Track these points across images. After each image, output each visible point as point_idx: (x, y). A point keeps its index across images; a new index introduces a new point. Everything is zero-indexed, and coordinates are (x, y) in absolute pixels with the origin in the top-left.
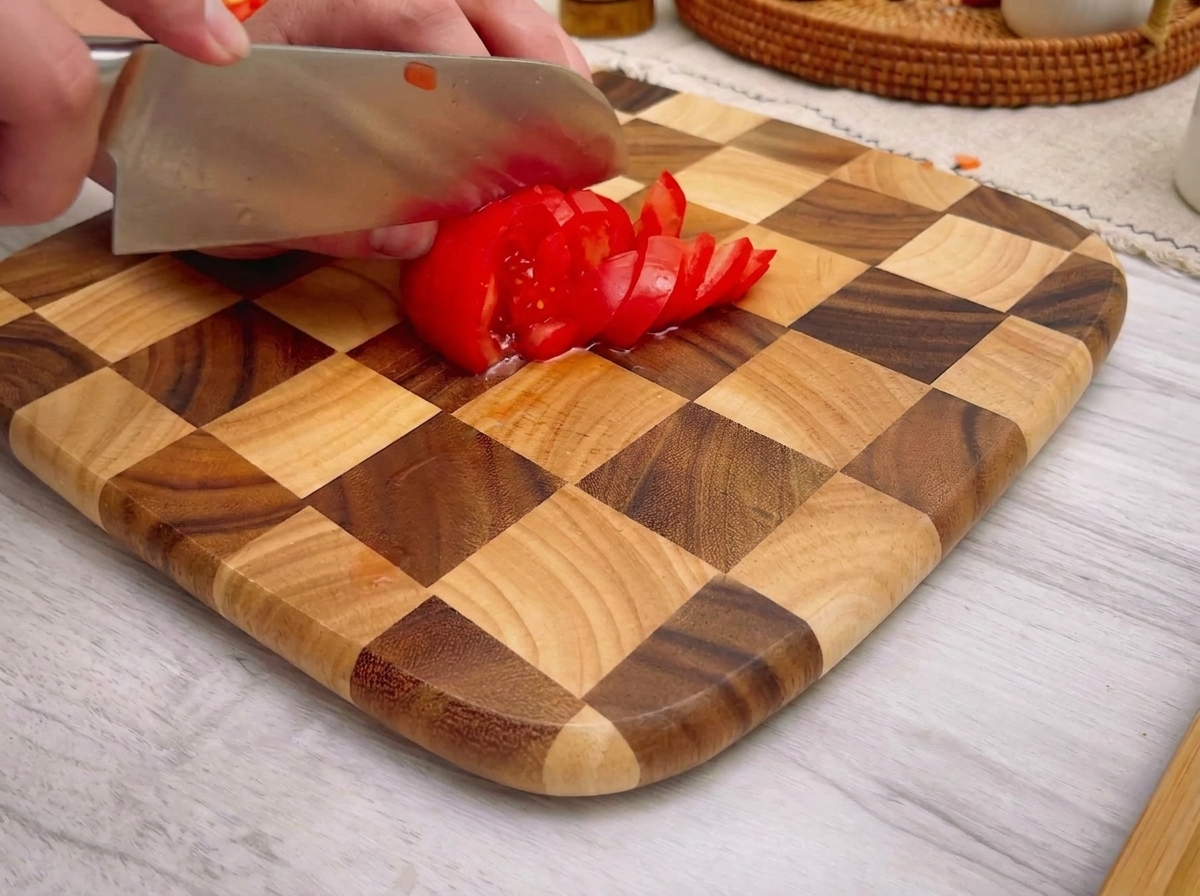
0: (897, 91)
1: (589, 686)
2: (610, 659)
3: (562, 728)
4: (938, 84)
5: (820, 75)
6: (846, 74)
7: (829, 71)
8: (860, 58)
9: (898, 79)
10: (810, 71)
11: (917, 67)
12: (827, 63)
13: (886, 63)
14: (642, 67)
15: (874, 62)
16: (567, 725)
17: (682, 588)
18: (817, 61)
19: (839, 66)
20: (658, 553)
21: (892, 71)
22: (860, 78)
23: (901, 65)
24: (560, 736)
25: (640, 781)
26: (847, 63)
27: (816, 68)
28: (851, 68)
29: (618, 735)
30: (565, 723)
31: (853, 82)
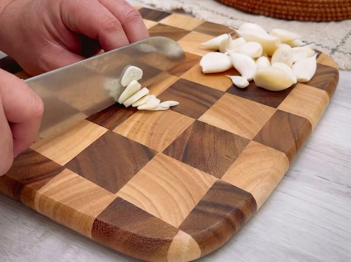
0: (277, 16)
1: (180, 223)
2: (185, 213)
3: (173, 239)
4: (292, 13)
5: (250, 10)
6: (259, 9)
7: (253, 9)
8: (264, 4)
9: (278, 12)
10: (246, 9)
11: (284, 7)
12: (253, 6)
13: (273, 6)
14: (190, 8)
15: (269, 5)
16: (174, 238)
17: (206, 186)
18: (249, 5)
19: (257, 7)
20: (195, 174)
21: (276, 9)
22: (264, 10)
23: (279, 7)
24: (173, 242)
25: (201, 255)
26: (260, 6)
27: (249, 8)
28: (261, 8)
29: (193, 240)
30: (174, 237)
31: (262, 12)
